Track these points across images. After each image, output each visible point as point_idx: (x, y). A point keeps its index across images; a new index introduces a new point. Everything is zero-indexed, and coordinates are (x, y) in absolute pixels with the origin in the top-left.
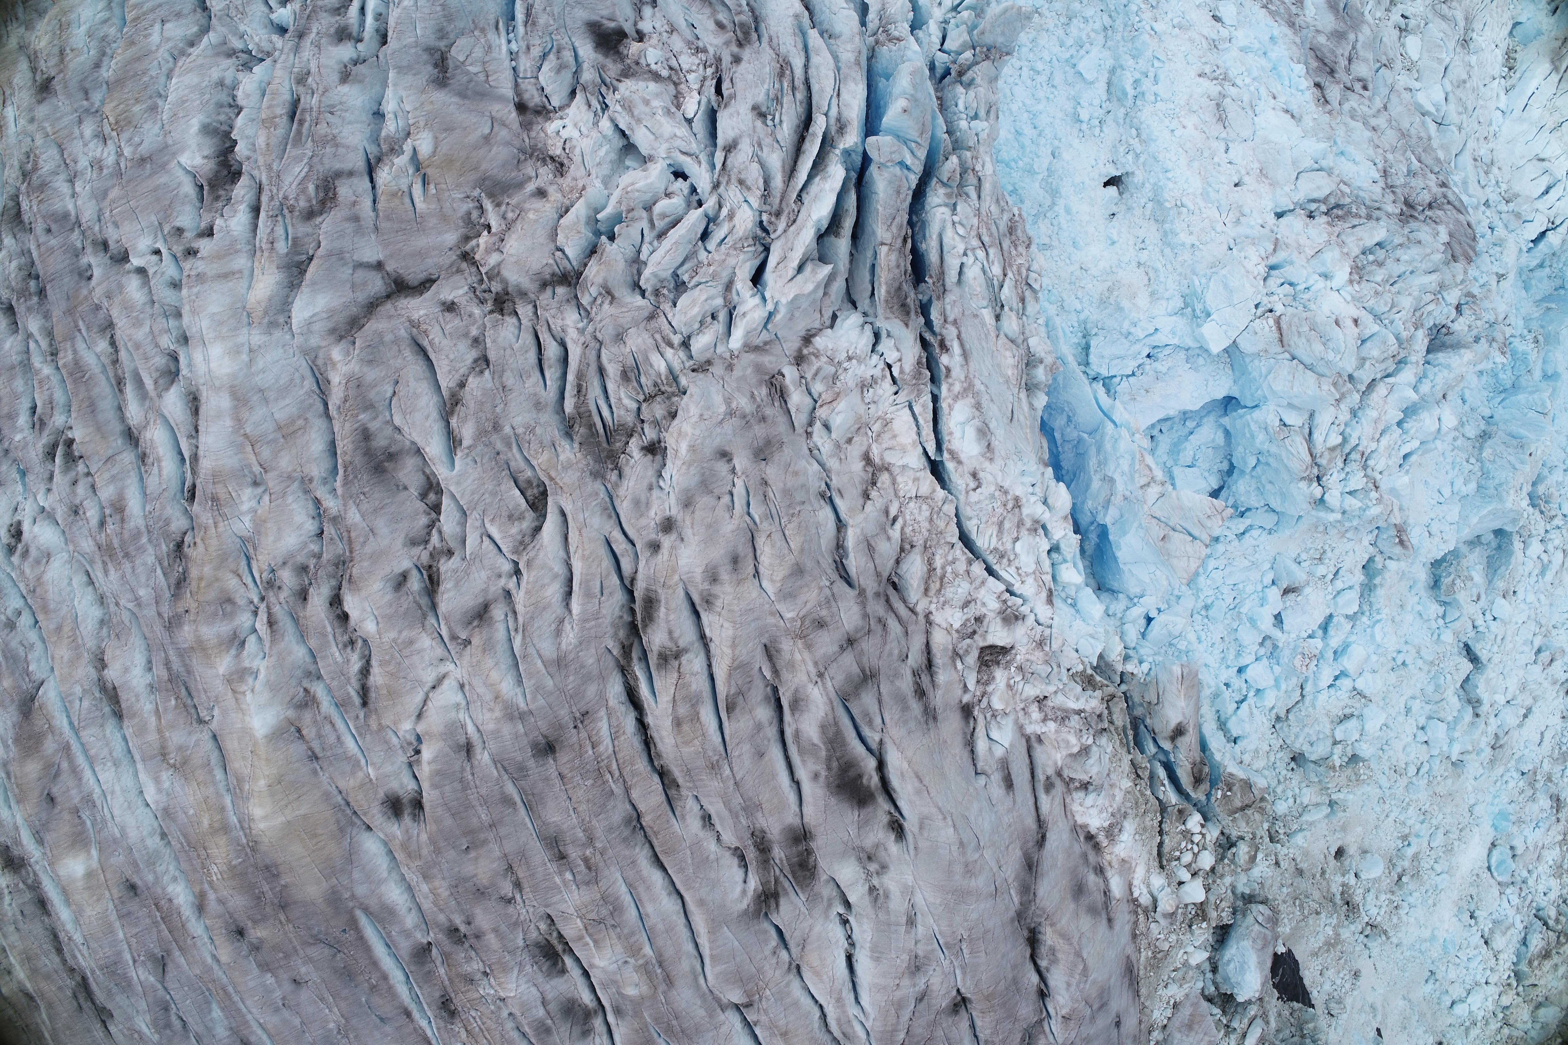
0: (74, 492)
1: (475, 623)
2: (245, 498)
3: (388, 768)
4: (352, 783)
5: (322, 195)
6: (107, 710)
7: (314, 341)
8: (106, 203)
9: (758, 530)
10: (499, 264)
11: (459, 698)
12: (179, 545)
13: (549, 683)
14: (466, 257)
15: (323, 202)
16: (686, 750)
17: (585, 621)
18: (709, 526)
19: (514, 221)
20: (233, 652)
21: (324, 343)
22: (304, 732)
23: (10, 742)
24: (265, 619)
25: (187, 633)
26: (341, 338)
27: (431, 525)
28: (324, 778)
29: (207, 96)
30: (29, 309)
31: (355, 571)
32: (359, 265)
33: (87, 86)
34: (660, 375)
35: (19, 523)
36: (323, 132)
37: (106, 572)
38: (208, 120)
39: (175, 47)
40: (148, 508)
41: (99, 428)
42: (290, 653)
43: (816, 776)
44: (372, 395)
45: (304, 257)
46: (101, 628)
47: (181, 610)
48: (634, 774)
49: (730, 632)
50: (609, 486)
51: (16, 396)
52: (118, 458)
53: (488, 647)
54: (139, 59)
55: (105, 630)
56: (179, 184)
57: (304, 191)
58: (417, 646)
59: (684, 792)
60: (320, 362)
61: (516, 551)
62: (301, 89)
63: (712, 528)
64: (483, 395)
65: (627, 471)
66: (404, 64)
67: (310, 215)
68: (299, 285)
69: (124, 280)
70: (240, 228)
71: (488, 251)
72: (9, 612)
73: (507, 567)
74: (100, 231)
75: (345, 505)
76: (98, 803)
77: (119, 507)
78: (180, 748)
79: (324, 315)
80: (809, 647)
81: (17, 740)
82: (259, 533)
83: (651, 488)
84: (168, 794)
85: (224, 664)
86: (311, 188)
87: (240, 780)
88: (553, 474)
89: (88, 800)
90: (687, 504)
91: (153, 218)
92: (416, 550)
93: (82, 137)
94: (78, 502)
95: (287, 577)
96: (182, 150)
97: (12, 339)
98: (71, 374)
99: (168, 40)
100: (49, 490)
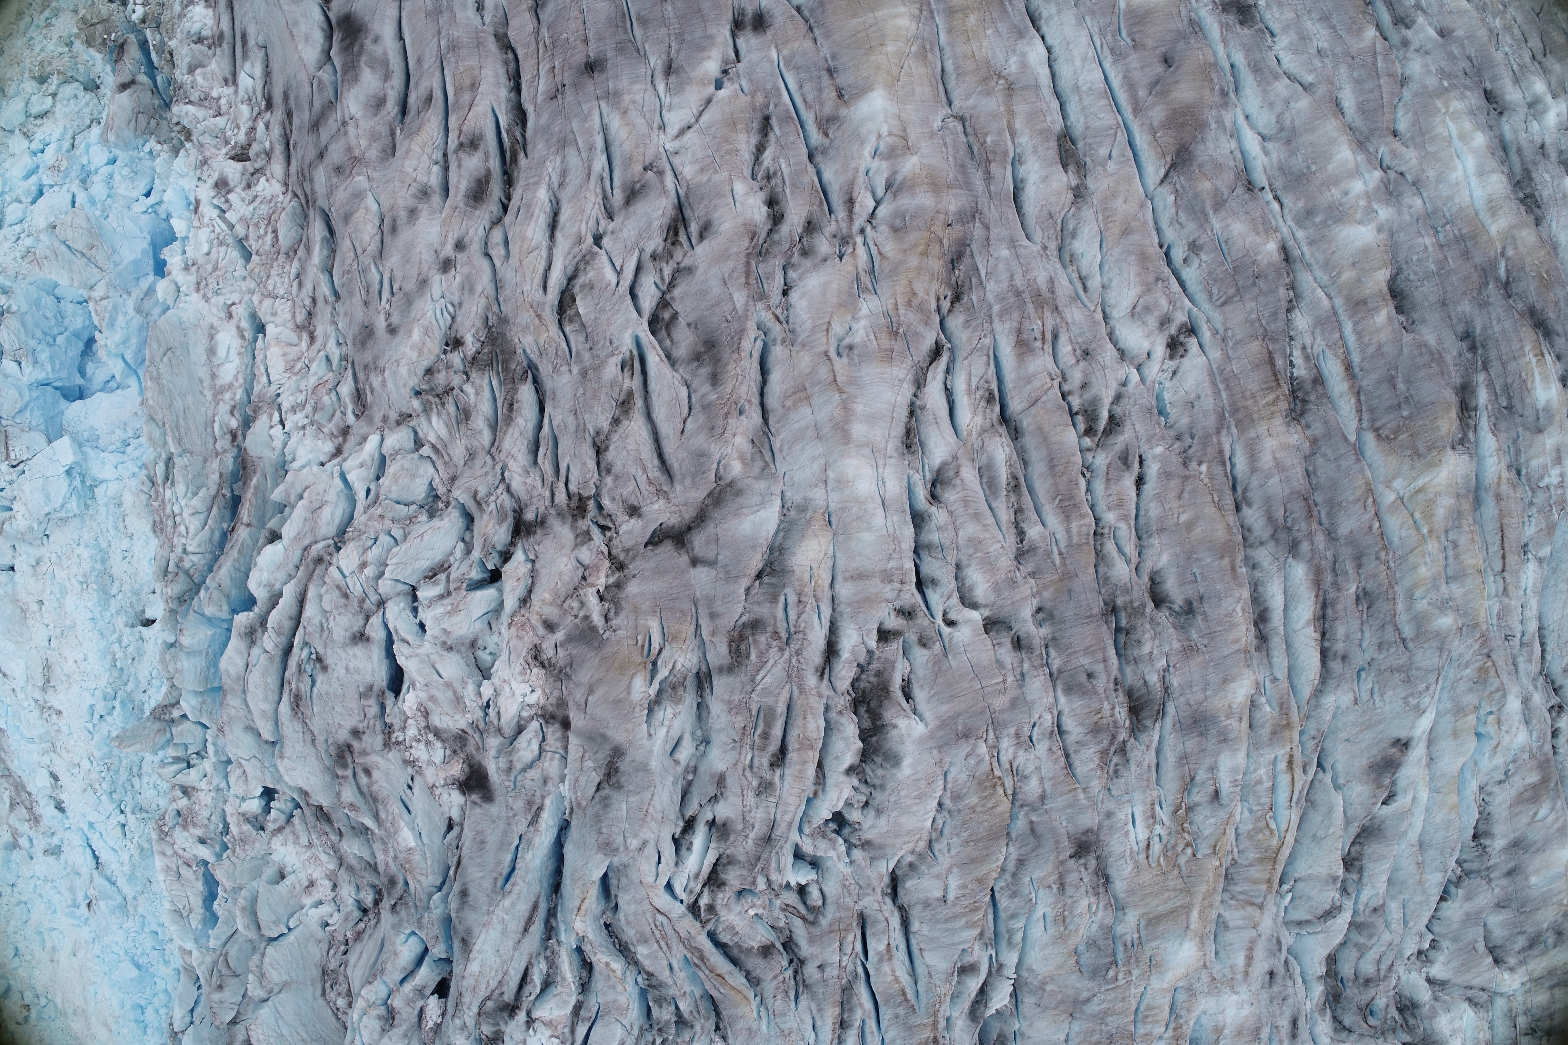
0: (1085, 374)
1: (638, 186)
2: (862, 333)
3: (755, 56)
4: (796, 45)
5: (743, 647)
6: (1080, 145)
7: (761, 485)
8: (1014, 692)
9: (374, 258)
10: (576, 546)
11: (667, 116)
12: (957, 298)
13: (575, 125)
14: (619, 566)
15: (742, 638)
16: (473, 62)
17: (537, 183)
18: (408, 261)
19: (569, 596)
20: (899, 178)
21: (749, 481)
22: (834, 94)
23: (1214, 126)
24: (857, 207)
25: (953, 203)
26: (730, 485)
27: (671, 285)
28: (826, 51)
29: (892, 799)
30: (1127, 591)
31: (746, 243)
32: (712, 564)
33: (1032, 839)
34: (438, 414)
35: (1171, 357)
36: (739, 718)
37: (1051, 281)
38: (894, 771)
39: (930, 867)
40: (987, 341)
41: (1046, 439)
42: (836, 172)
43: (376, 40)
44: (702, 418)
45: (766, 580)
46: (1075, 229)
47: (958, 229)
48: (528, 45)
49: (407, 163)
50: (495, 308)
51: (1159, 498)
52: (1025, 405)
53: (628, 161)
54: (974, 861)
55: (1071, 227)
56: (928, 702)
57: (760, 655)
58: (697, 167)
59: (490, 29)
60: (759, 464)
61: (594, 255)
62: (767, 775)
63: (406, 260)
64: (592, 407)
65: (479, 323)
66: (641, 774)
67: (755, 625)
68: (771, 549)
69: (992, 597)
70: (849, 631)
71: (597, 568)
72: (1196, 262)
73: (605, 241)
74: (1022, 662)
75: (747, 310)
76: (1106, 51)
77: (1023, 346)
78: (989, 93)
79: (745, 511)
80: (349, 149)
81: (1203, 126)
82: (851, 295)
83: (460, 304)
84: (1014, 51)
85: (910, 165)
86: (753, 657)
87: (923, 55)
88: (537, 321)
89: (1118, 55)
90: (423, 283)
91: (954, 664)
92: (687, 262)
93: (1042, 779)
94: (1082, 364)
95: (823, 245)
96: (921, 740)
97: (1160, 565)
98: (1076, 506)
99: (938, 877)
100: (1124, 384)
